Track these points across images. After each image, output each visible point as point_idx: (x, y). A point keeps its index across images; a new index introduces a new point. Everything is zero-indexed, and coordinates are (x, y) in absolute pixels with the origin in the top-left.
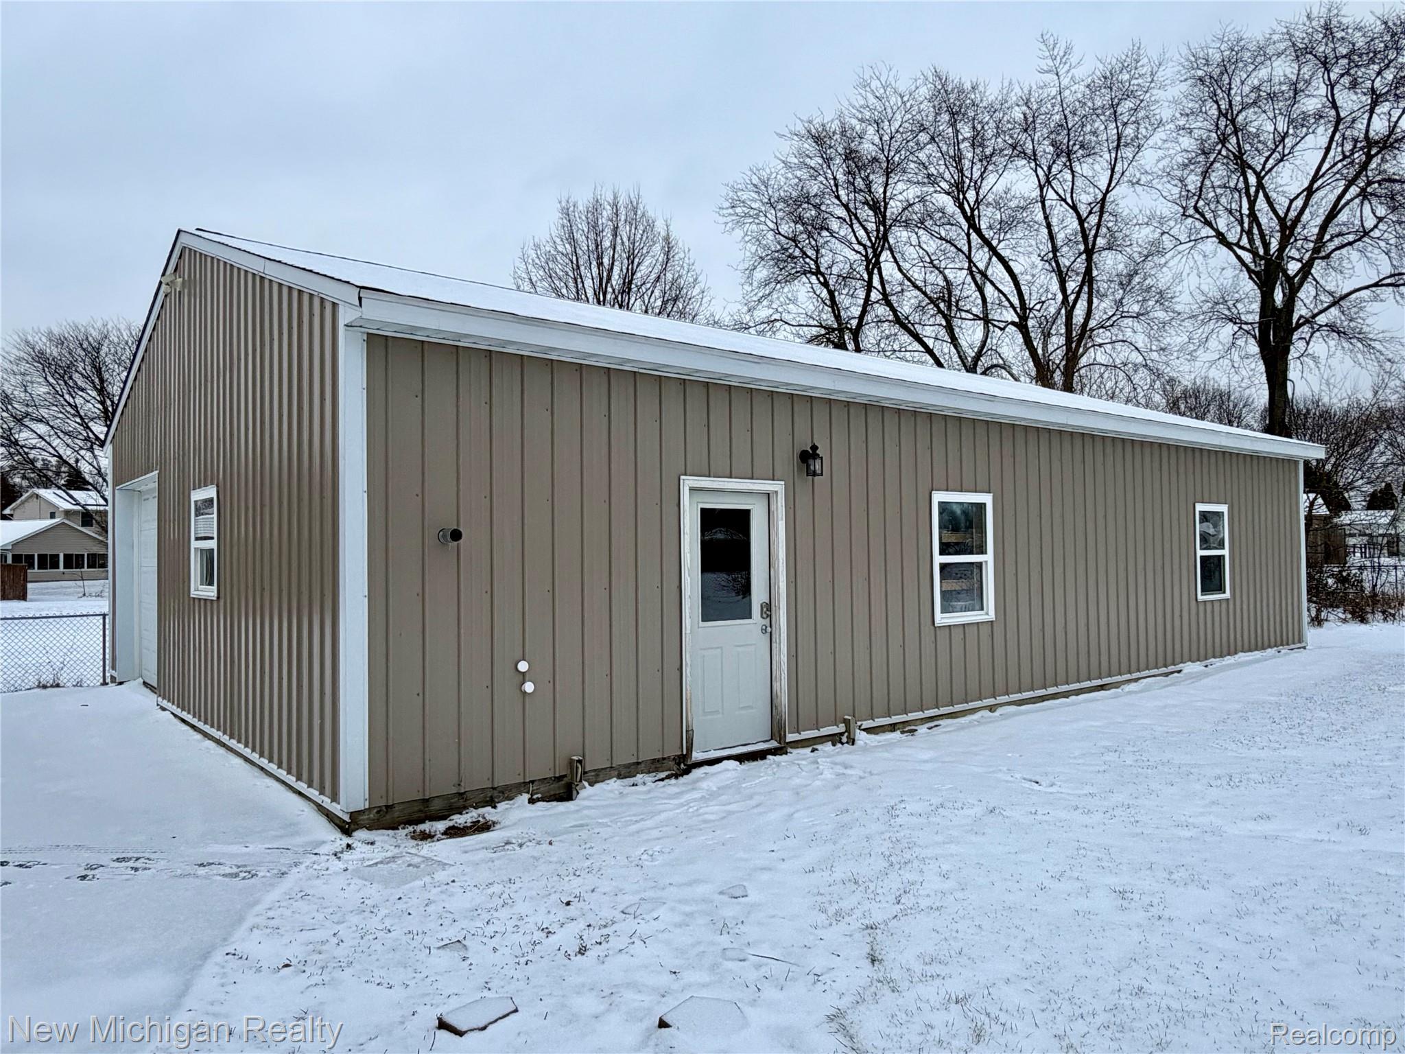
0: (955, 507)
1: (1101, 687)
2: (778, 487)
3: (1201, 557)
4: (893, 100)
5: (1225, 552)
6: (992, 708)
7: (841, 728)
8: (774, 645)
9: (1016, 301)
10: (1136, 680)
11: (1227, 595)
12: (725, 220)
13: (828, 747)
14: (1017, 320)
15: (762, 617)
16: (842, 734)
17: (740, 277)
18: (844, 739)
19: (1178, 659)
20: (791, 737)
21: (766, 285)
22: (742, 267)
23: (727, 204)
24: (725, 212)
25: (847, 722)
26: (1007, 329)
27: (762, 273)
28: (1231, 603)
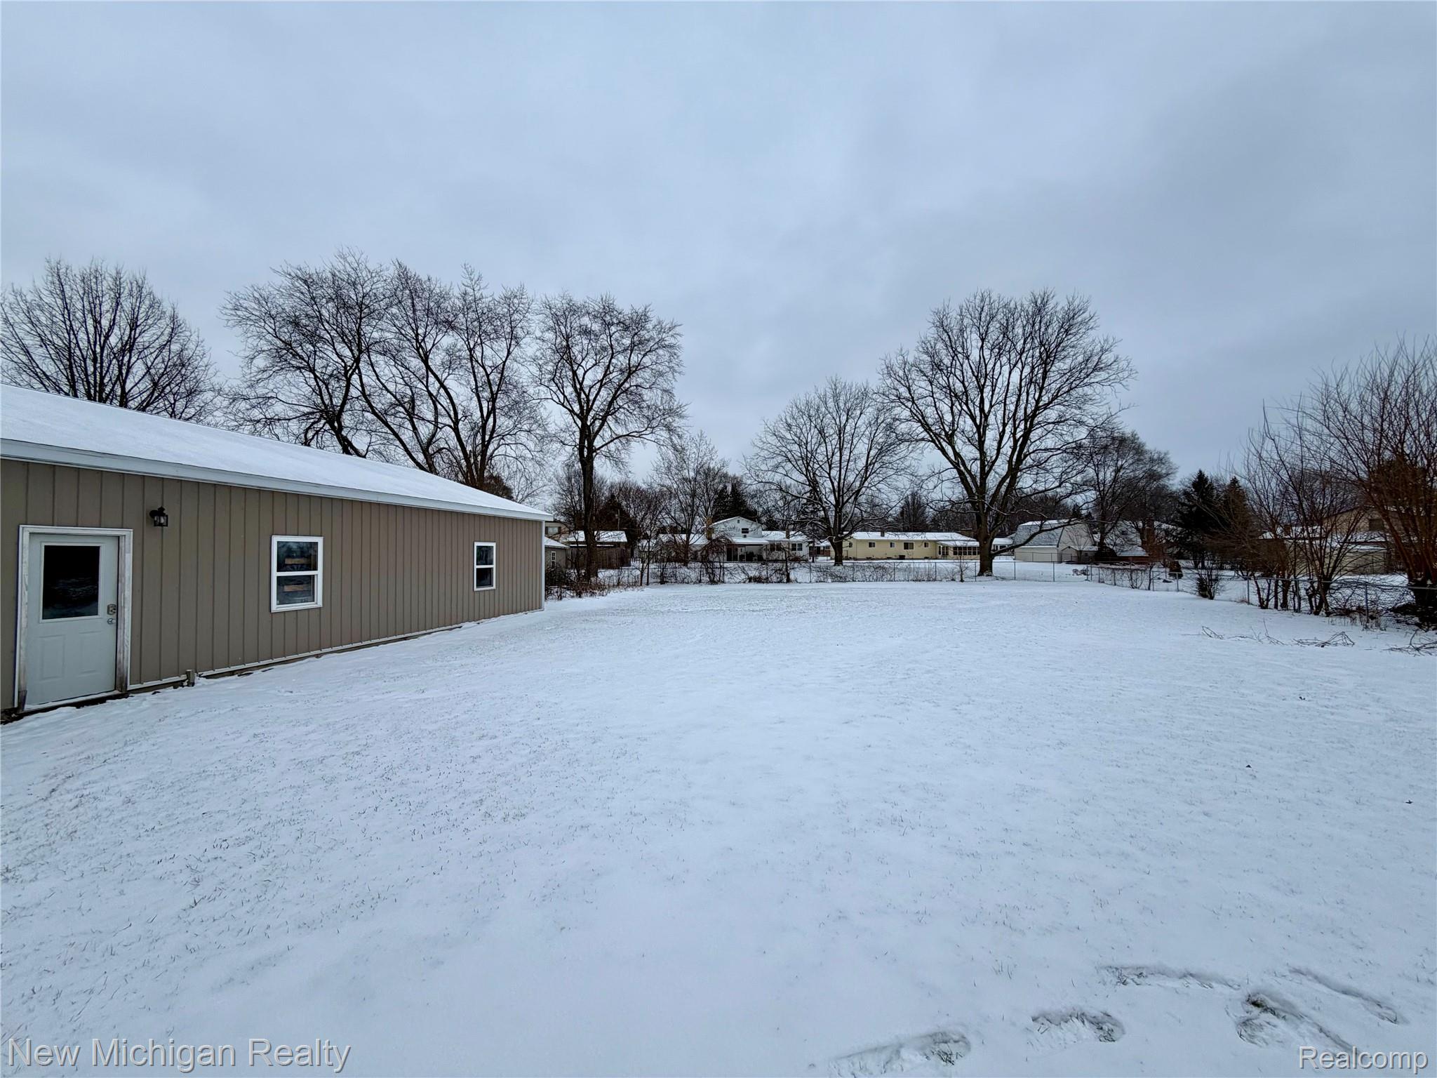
0: (291, 544)
1: (405, 639)
2: (128, 534)
3: (477, 569)
4: (364, 274)
5: (494, 566)
6: (318, 656)
7: (184, 677)
8: (119, 631)
9: (452, 413)
10: (430, 633)
11: (494, 587)
12: (226, 317)
13: (171, 689)
14: (452, 425)
15: (108, 613)
16: (184, 681)
17: (240, 362)
18: (185, 683)
19: (459, 620)
20: (130, 687)
21: (264, 371)
22: (243, 354)
23: (230, 306)
24: (227, 311)
25: (188, 674)
26: (443, 429)
27: (261, 362)
28: (497, 593)
